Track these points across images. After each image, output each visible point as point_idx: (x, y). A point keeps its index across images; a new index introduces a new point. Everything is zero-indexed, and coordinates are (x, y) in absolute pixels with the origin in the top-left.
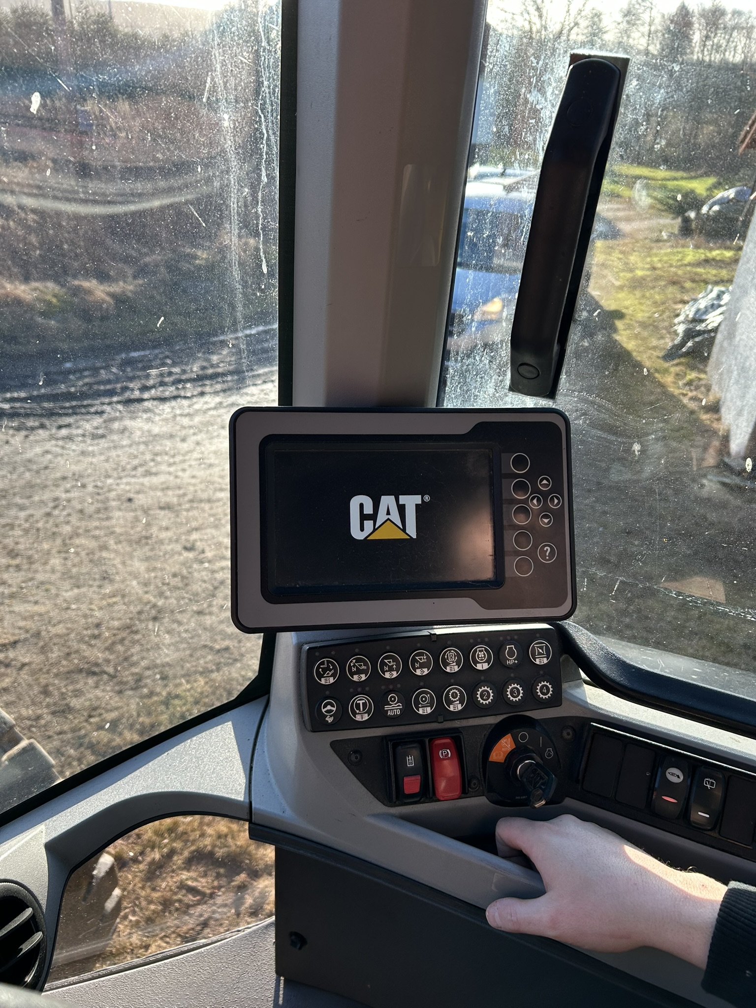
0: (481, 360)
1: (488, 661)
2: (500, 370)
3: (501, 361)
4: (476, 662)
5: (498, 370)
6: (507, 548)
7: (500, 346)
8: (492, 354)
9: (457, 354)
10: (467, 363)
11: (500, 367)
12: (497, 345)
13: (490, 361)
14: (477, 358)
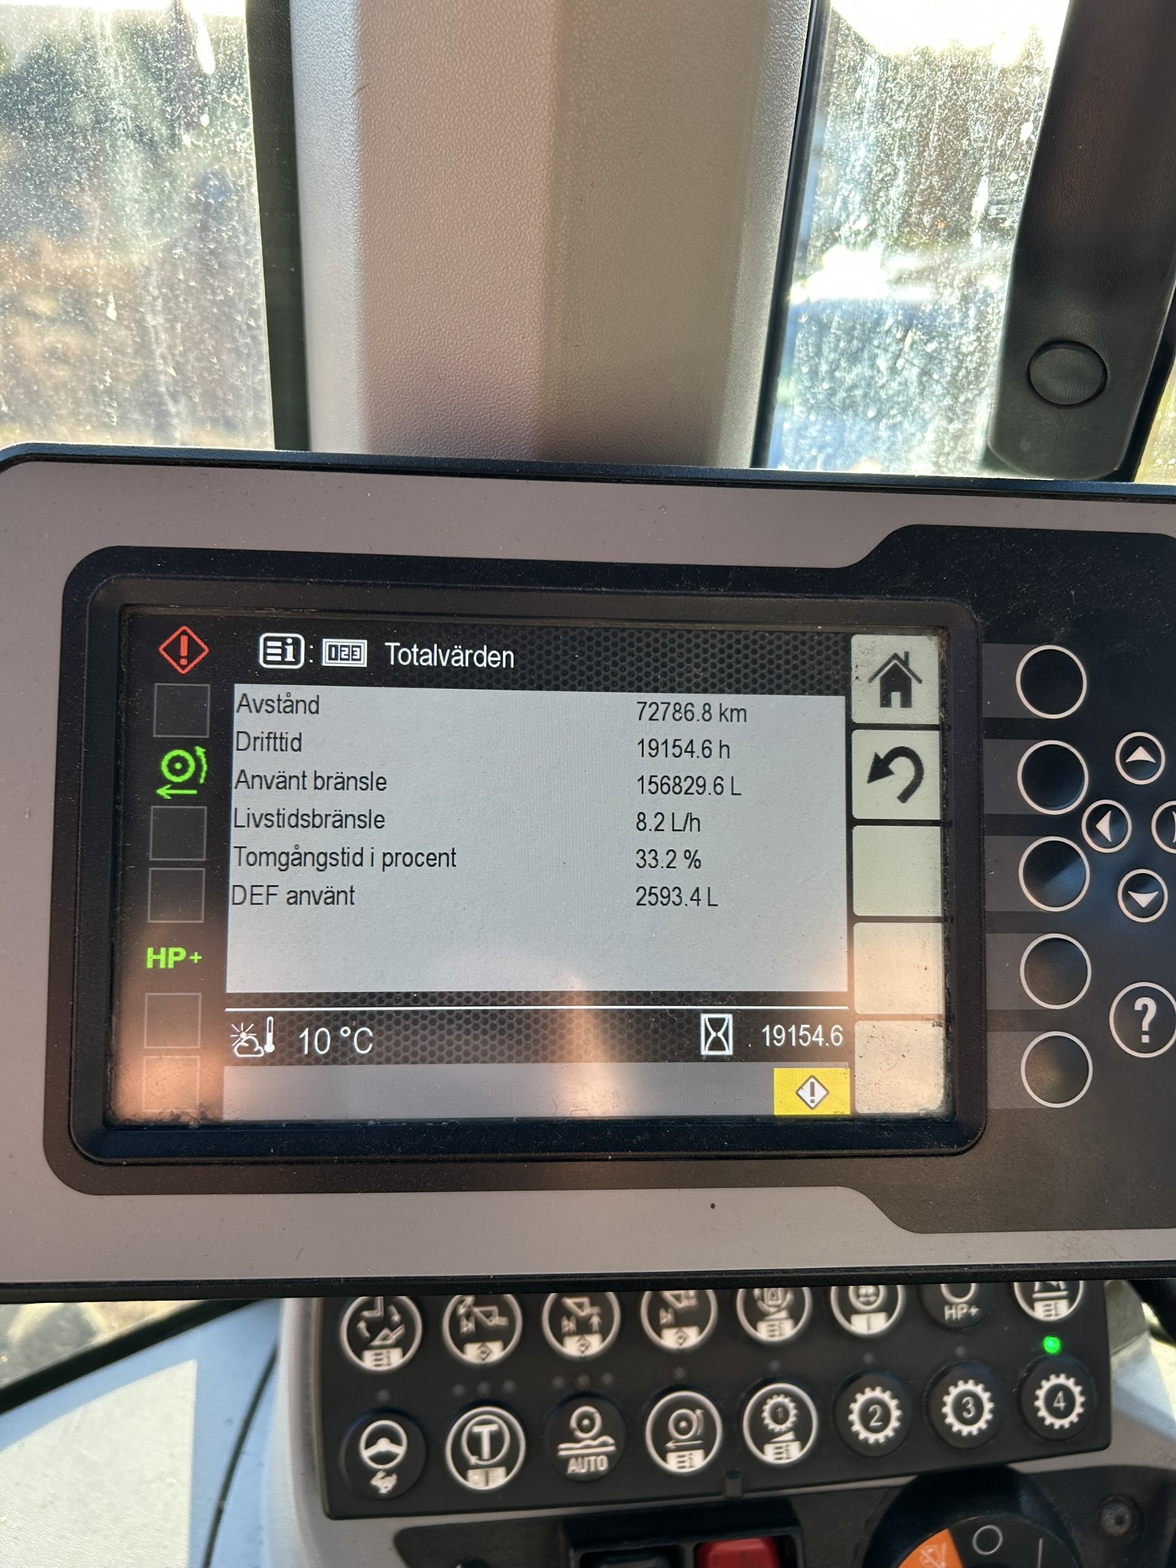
0: (893, 370)
1: (887, 1308)
2: (956, 398)
3: (959, 368)
4: (849, 1311)
5: (948, 401)
6: (997, 1000)
7: (957, 317)
8: (931, 347)
9: (819, 353)
10: (849, 379)
11: (955, 387)
12: (949, 314)
13: (925, 372)
14: (883, 363)
